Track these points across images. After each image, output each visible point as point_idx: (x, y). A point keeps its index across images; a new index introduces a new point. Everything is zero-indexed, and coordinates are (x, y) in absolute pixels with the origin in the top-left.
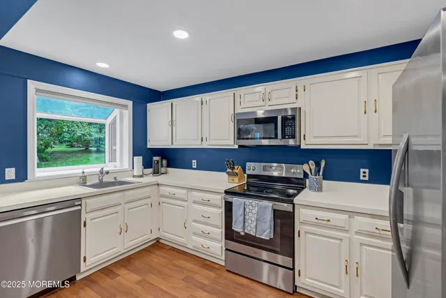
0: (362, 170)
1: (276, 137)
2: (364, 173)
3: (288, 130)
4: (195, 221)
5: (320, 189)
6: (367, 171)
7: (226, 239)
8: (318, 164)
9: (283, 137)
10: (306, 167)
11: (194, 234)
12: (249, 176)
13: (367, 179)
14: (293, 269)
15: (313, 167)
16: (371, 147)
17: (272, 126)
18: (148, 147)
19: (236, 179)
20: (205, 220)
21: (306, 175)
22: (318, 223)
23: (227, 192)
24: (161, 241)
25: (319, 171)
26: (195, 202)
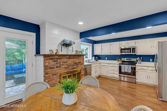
0: (151, 59)
1: (131, 52)
2: (151, 60)
3: (133, 51)
4: (111, 71)
5: (141, 63)
6: (152, 59)
7: (119, 73)
8: (140, 58)
9: (132, 52)
10: (137, 59)
11: (110, 73)
12: (122, 61)
13: (152, 61)
14: (136, 78)
15: (139, 59)
16: (152, 54)
17: (129, 50)
18: (94, 54)
19: (119, 62)
20: (114, 70)
21: (137, 61)
22: (141, 69)
23: (119, 64)
24: (100, 76)
25: (140, 60)
26: (111, 67)
